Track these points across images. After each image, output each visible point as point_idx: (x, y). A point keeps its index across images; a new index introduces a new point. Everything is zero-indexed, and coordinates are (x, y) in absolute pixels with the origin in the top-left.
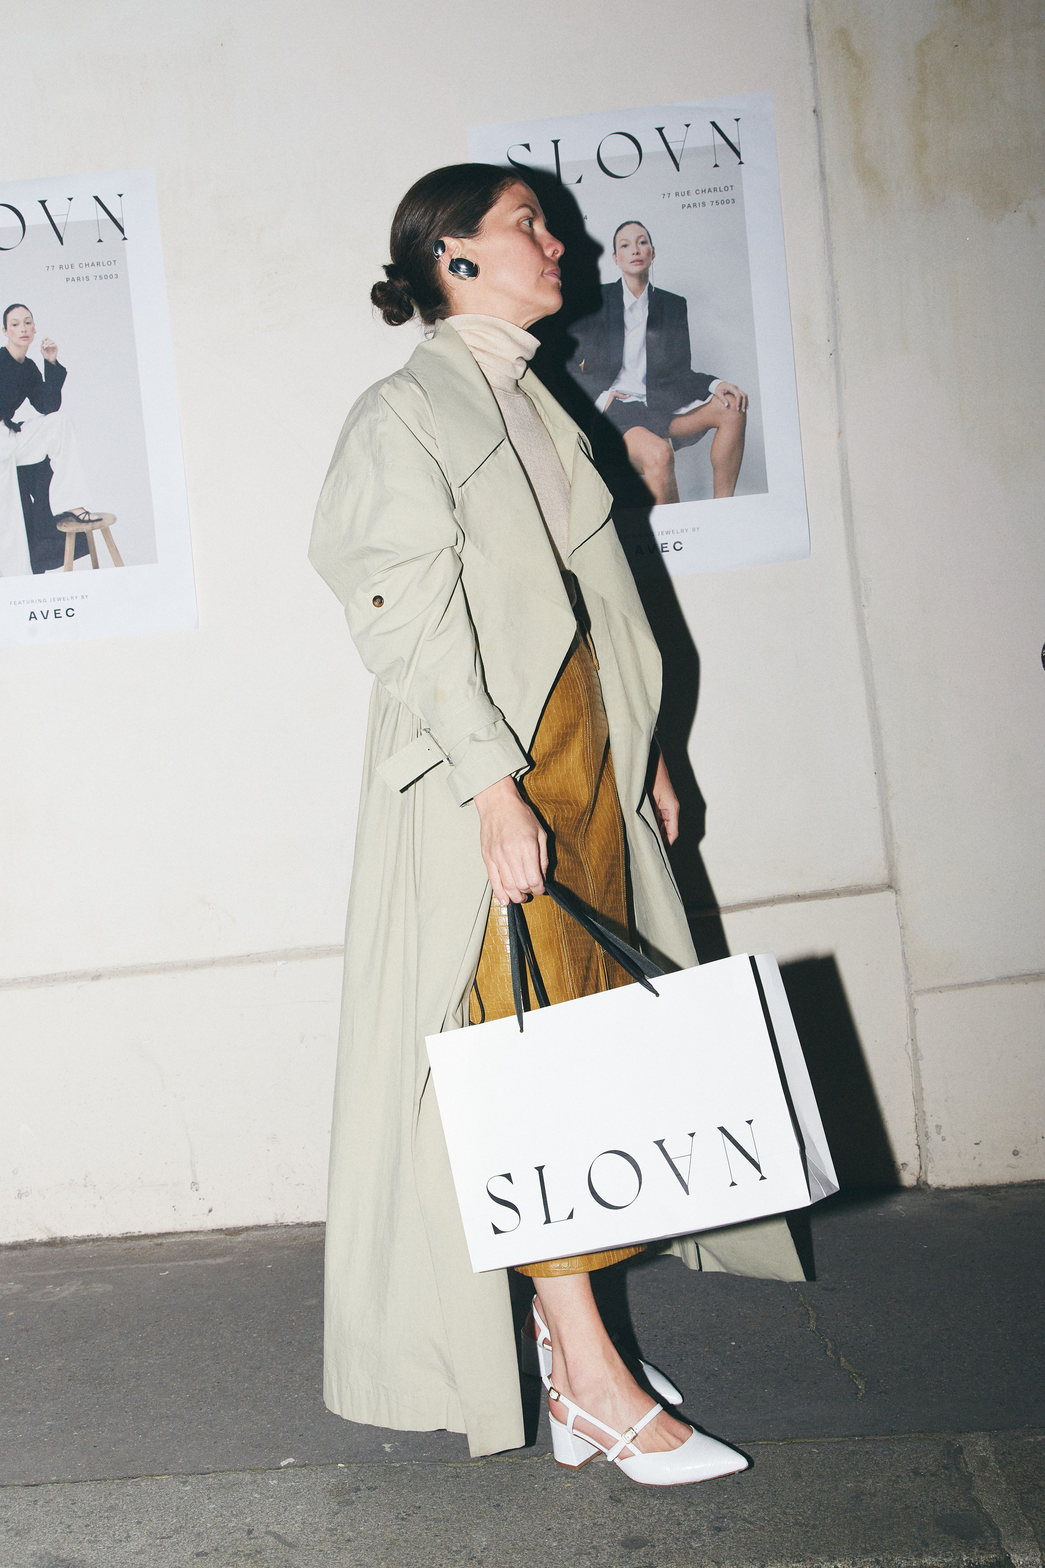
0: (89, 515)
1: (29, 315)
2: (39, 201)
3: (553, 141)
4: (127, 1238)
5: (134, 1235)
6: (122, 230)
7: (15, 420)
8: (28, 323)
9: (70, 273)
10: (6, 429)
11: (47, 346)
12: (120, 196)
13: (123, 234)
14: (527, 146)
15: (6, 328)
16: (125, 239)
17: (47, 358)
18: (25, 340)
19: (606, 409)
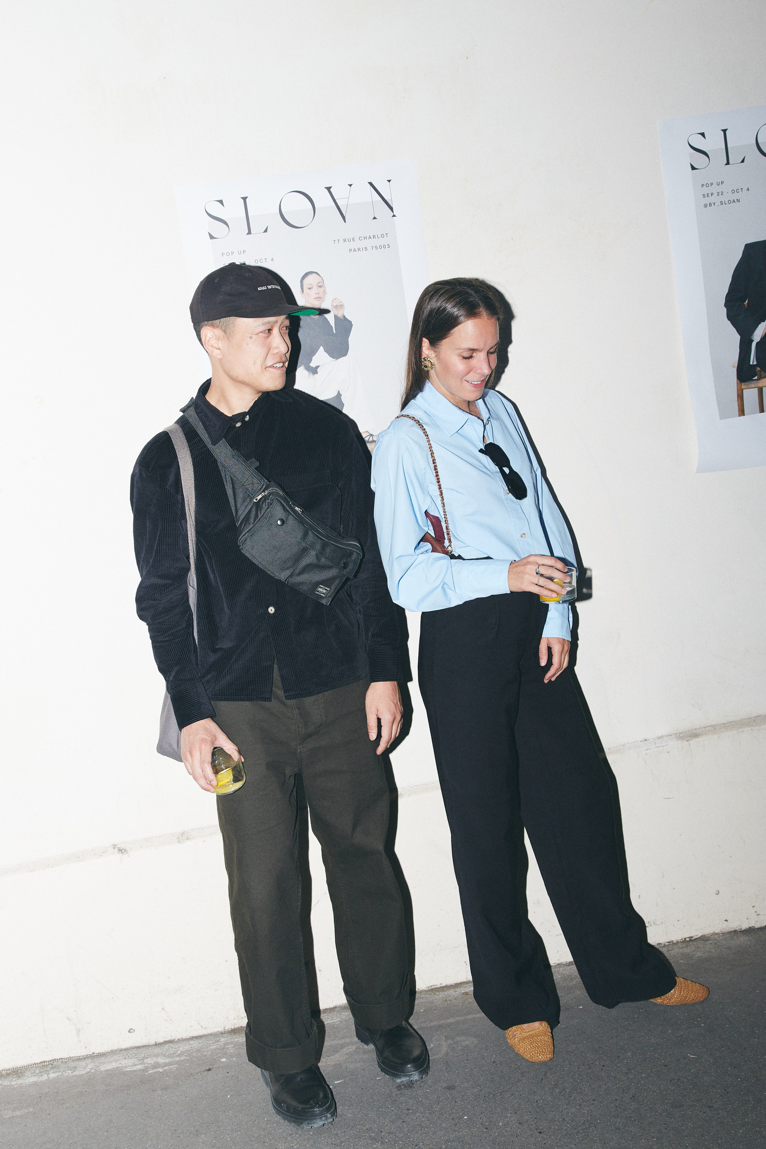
0: (373, 437)
1: (321, 280)
2: (325, 188)
3: (722, 130)
4: (432, 990)
5: (437, 987)
6: (391, 209)
7: (313, 364)
8: (320, 286)
9: (353, 245)
10: (306, 373)
11: (336, 304)
12: (389, 181)
13: (393, 211)
14: (703, 134)
15: (303, 291)
16: (394, 216)
17: (336, 314)
18: (318, 300)
19: (763, 336)
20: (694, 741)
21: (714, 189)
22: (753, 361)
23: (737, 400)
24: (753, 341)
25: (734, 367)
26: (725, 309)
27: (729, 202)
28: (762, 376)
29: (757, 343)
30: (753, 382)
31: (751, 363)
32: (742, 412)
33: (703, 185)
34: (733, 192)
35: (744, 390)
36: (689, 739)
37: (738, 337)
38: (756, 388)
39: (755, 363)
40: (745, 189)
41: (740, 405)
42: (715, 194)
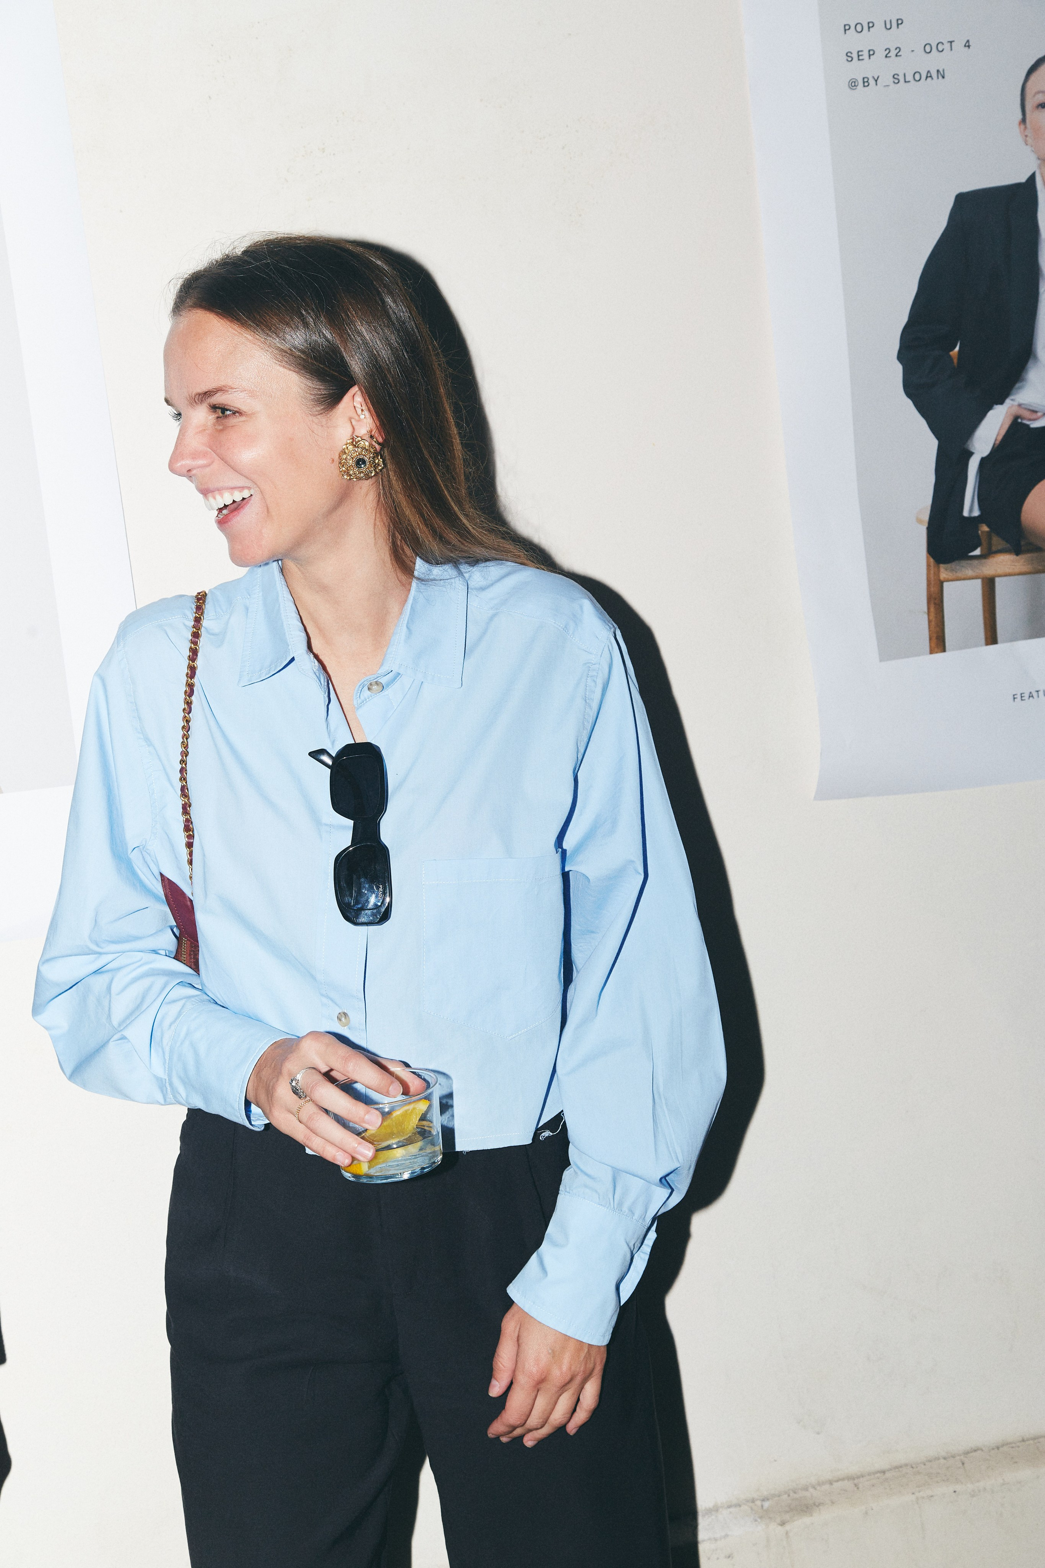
19: (998, 442)
20: (800, 1523)
21: (878, 39)
22: (970, 507)
23: (926, 610)
24: (970, 454)
25: (919, 521)
26: (898, 369)
27: (917, 77)
28: (994, 549)
29: (983, 461)
30: (969, 562)
31: (966, 513)
32: (938, 642)
33: (847, 27)
34: (927, 49)
35: (945, 584)
36: (787, 1517)
37: (933, 443)
38: (979, 578)
39: (976, 513)
40: (959, 45)
41: (933, 623)
42: (880, 53)
